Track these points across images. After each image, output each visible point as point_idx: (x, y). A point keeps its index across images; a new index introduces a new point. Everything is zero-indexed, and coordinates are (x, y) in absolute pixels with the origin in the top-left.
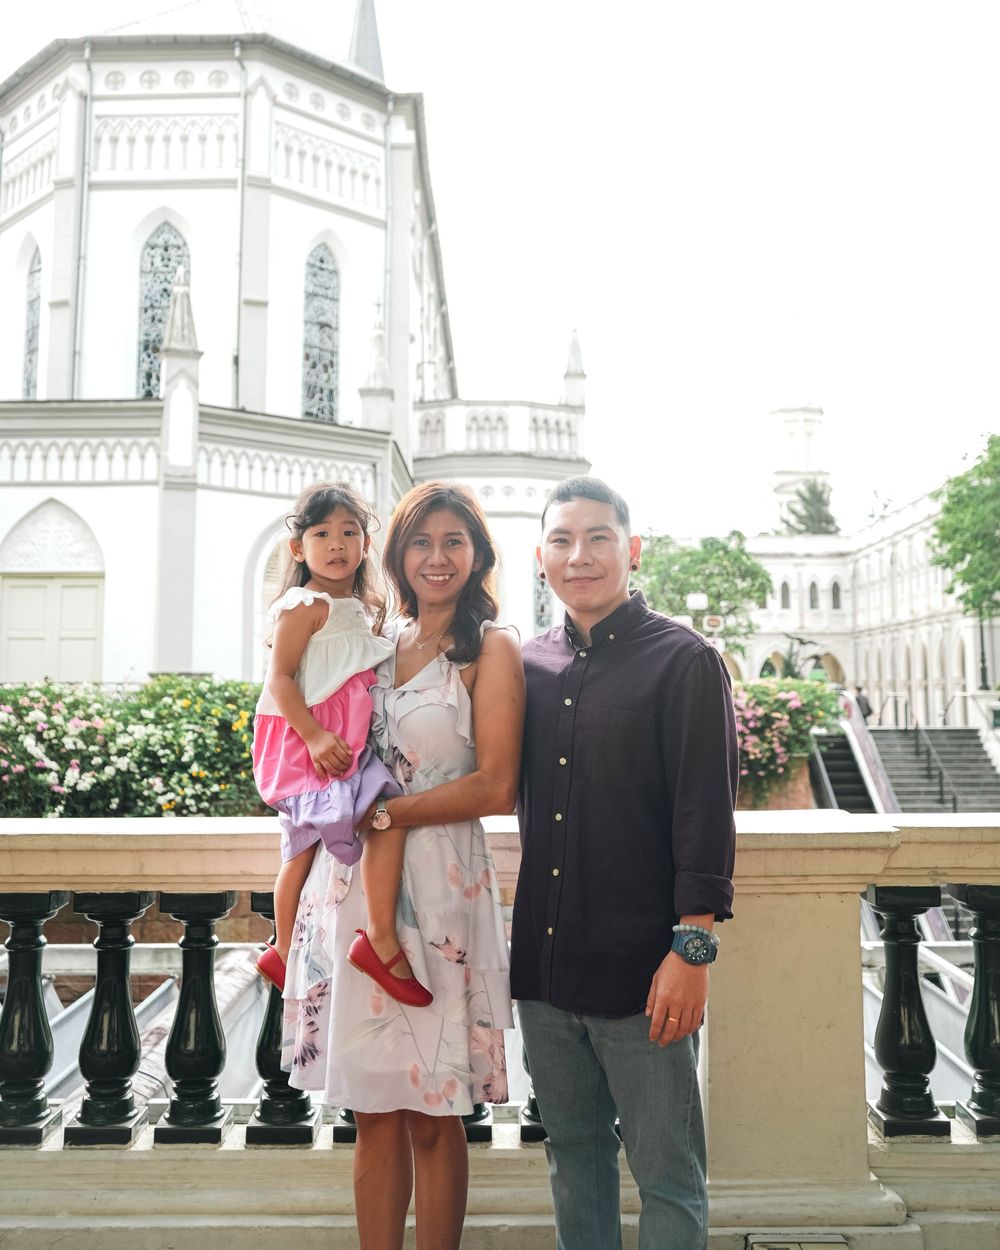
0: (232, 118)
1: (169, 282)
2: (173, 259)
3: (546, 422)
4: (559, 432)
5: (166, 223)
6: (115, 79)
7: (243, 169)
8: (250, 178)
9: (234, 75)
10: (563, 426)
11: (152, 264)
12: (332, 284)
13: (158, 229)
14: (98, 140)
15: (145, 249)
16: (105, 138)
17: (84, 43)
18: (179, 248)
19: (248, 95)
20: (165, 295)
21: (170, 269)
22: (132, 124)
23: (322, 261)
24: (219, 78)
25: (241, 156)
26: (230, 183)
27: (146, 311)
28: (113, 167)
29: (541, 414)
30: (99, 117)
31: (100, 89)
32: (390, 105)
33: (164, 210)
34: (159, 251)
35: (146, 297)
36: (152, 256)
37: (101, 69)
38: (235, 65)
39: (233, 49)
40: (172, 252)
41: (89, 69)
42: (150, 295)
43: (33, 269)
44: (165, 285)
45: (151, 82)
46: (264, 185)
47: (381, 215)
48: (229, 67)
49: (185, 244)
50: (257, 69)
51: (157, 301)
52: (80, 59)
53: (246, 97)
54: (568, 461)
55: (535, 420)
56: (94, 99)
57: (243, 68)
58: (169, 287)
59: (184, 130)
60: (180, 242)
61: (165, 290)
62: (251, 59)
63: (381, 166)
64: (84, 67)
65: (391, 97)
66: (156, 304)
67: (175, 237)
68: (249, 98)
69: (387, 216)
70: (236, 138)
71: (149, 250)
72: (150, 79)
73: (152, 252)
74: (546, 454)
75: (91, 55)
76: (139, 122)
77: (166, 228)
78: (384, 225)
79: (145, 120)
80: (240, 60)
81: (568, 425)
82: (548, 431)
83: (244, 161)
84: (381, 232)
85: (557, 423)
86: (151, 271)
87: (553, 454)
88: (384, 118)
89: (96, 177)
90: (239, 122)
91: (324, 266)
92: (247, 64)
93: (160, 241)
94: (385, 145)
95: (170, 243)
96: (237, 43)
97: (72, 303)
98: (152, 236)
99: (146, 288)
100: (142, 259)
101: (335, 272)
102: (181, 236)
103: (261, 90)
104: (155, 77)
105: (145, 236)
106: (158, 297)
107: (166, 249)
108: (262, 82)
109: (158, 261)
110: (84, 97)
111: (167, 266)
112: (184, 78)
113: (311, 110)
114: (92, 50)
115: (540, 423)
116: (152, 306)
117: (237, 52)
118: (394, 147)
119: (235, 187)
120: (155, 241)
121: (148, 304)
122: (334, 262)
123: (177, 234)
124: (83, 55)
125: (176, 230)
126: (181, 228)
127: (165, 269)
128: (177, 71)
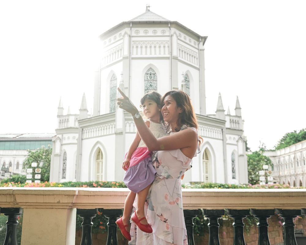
0: (167, 42)
1: (152, 83)
2: (152, 77)
3: (233, 120)
4: (236, 123)
5: (151, 68)
6: (137, 32)
7: (171, 54)
8: (173, 57)
9: (167, 31)
10: (237, 121)
11: (147, 78)
12: (188, 84)
13: (149, 69)
14: (133, 47)
15: (145, 74)
16: (135, 46)
17: (130, 23)
18: (154, 74)
19: (172, 36)
20: (151, 86)
21: (152, 80)
22: (142, 43)
23: (186, 78)
24: (163, 32)
25: (170, 51)
26: (168, 58)
27: (146, 90)
28: (137, 54)
29: (232, 118)
30: (133, 41)
31: (133, 34)
32: (200, 39)
33: (150, 64)
34: (149, 75)
35: (146, 87)
36: (147, 76)
37: (134, 29)
38: (168, 29)
39: (168, 25)
40: (152, 75)
41: (131, 29)
42: (147, 86)
43: (112, 80)
44: (151, 84)
45: (146, 33)
46: (176, 58)
47: (198, 67)
48: (167, 29)
49: (155, 73)
50: (173, 30)
51: (149, 88)
52: (129, 27)
53: (171, 36)
54: (238, 130)
55: (230, 120)
56: (132, 37)
57: (170, 29)
58: (152, 84)
59: (155, 45)
60: (154, 73)
61: (151, 85)
62: (172, 27)
63: (198, 55)
64: (130, 29)
65: (200, 37)
66: (148, 89)
67: (153, 72)
68: (172, 37)
69: (199, 67)
70: (168, 47)
71: (146, 75)
72: (146, 32)
73: (147, 75)
74: (233, 128)
75: (132, 26)
76: (144, 42)
77: (151, 69)
78: (199, 69)
79: (145, 42)
80: (170, 27)
81: (238, 121)
82: (233, 123)
83: (171, 52)
84: (198, 71)
85: (235, 121)
86: (147, 80)
87: (235, 129)
88: (198, 43)
89: (133, 56)
90: (169, 43)
91: (187, 79)
92: (171, 28)
93: (149, 73)
94: (198, 50)
95: (152, 73)
96: (169, 23)
97: (128, 88)
98: (147, 71)
99: (146, 84)
100: (145, 77)
101: (188, 81)
102: (154, 71)
103: (175, 35)
104: (147, 31)
105: (145, 71)
106: (149, 87)
107: (151, 75)
108: (175, 33)
109: (149, 78)
110: (130, 36)
111: (151, 79)
112: (155, 32)
113: (184, 40)
114: (132, 25)
115: (232, 121)
116: (147, 89)
117: (169, 25)
118: (201, 50)
119: (169, 59)
120: (148, 72)
121: (146, 88)
122: (189, 79)
123: (153, 71)
124: (130, 26)
125: (153, 70)
126: (154, 69)
127: (150, 80)
128: (153, 30)
